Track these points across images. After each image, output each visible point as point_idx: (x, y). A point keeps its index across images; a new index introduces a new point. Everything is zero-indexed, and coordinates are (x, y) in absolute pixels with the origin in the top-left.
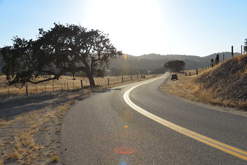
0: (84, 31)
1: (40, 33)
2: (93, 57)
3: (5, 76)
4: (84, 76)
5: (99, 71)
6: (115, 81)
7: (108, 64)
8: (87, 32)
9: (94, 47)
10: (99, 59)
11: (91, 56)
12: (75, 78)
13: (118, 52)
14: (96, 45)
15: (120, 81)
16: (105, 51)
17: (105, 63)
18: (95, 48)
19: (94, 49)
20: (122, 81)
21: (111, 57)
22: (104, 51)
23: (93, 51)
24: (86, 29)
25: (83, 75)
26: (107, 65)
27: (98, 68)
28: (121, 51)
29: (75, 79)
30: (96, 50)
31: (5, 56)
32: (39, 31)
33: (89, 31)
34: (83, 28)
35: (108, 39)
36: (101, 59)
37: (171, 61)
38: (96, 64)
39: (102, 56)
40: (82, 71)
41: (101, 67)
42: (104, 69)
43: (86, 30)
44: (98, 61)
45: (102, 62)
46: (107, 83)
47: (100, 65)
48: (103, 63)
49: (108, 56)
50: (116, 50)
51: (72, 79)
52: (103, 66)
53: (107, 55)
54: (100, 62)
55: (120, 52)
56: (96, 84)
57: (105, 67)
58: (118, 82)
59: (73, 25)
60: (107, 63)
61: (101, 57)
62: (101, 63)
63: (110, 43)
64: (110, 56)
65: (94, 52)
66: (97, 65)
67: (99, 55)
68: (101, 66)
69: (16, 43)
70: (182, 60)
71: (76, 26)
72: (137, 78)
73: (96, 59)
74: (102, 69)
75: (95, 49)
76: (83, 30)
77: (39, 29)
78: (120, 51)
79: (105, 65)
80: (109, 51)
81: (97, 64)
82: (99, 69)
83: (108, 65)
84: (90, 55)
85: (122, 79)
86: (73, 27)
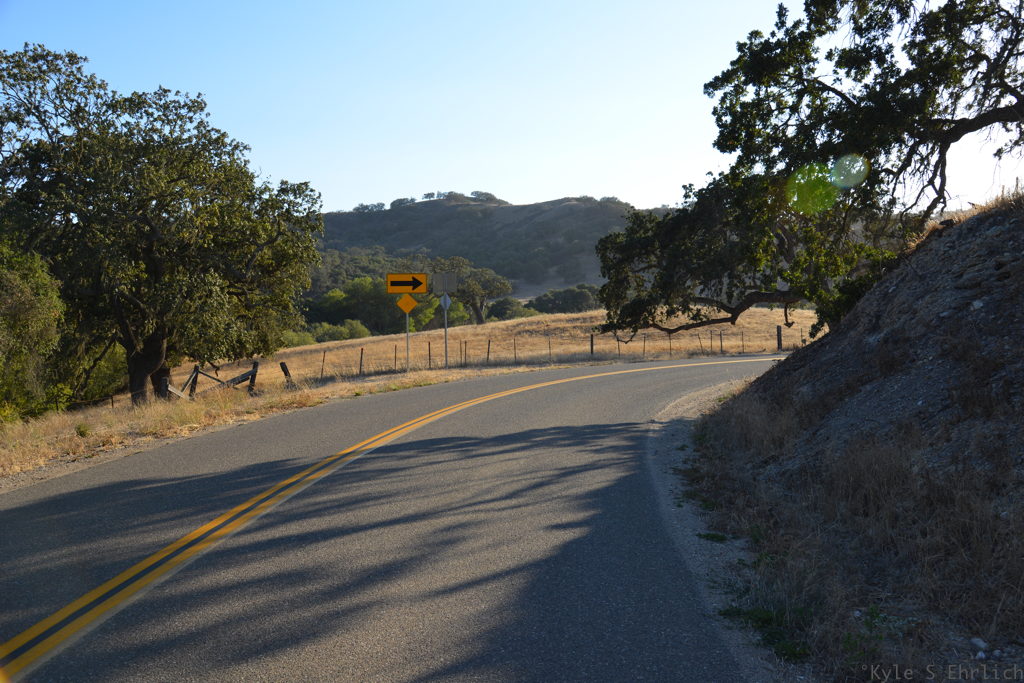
1: (686, 196)
3: (603, 312)
12: (790, 322)
29: (793, 322)
31: (604, 258)
32: (684, 192)
69: (630, 225)
77: (684, 187)
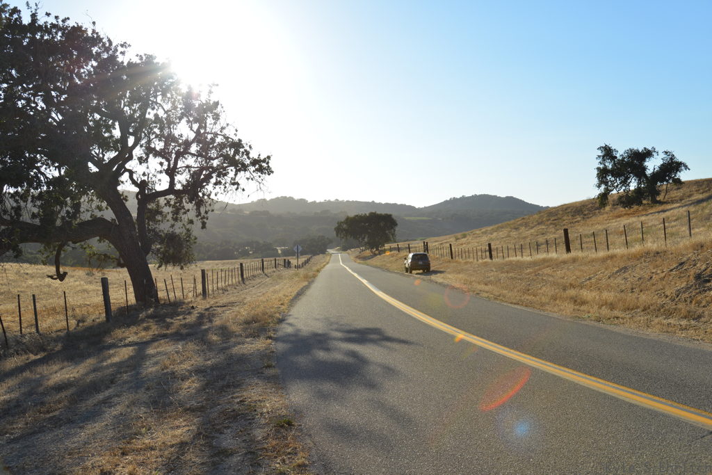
0: (113, 58)
2: (143, 182)
4: (101, 261)
5: (172, 239)
6: (223, 279)
7: (206, 212)
8: (125, 64)
9: (149, 142)
10: (171, 190)
11: (135, 177)
12: (61, 273)
13: (255, 162)
14: (157, 131)
15: (237, 280)
16: (198, 156)
17: (195, 207)
18: (152, 146)
19: (147, 148)
20: (240, 279)
21: (216, 184)
22: (193, 155)
23: (144, 155)
24: (122, 46)
25: (98, 259)
26: (199, 214)
27: (164, 227)
28: (269, 157)
29: (65, 274)
30: (157, 154)
33: (136, 60)
34: (107, 45)
35: (216, 104)
36: (179, 190)
37: (357, 216)
38: (158, 211)
39: (182, 179)
40: (98, 238)
41: (179, 224)
42: (188, 230)
43: (123, 53)
44: (162, 200)
45: (181, 202)
46: (200, 289)
47: (171, 215)
48: (183, 207)
49: (208, 177)
50: (248, 153)
51: (51, 277)
52: (185, 218)
53: (202, 177)
54: (172, 203)
55: (264, 161)
56: (161, 294)
57: (191, 222)
58: (230, 283)
59: (64, 21)
60: (202, 210)
61: (180, 182)
62: (174, 206)
63: (222, 122)
64: (213, 180)
65: (146, 160)
66: (159, 218)
67: (171, 172)
68: (176, 219)
70: (389, 213)
71: (78, 30)
72: (275, 269)
73: (159, 188)
74: (179, 229)
75: (150, 150)
76: (107, 50)
78: (262, 158)
79: (192, 215)
80: (217, 158)
81: (161, 213)
82: (171, 230)
83: (204, 217)
84: (131, 173)
85: (240, 272)
86: (63, 29)
